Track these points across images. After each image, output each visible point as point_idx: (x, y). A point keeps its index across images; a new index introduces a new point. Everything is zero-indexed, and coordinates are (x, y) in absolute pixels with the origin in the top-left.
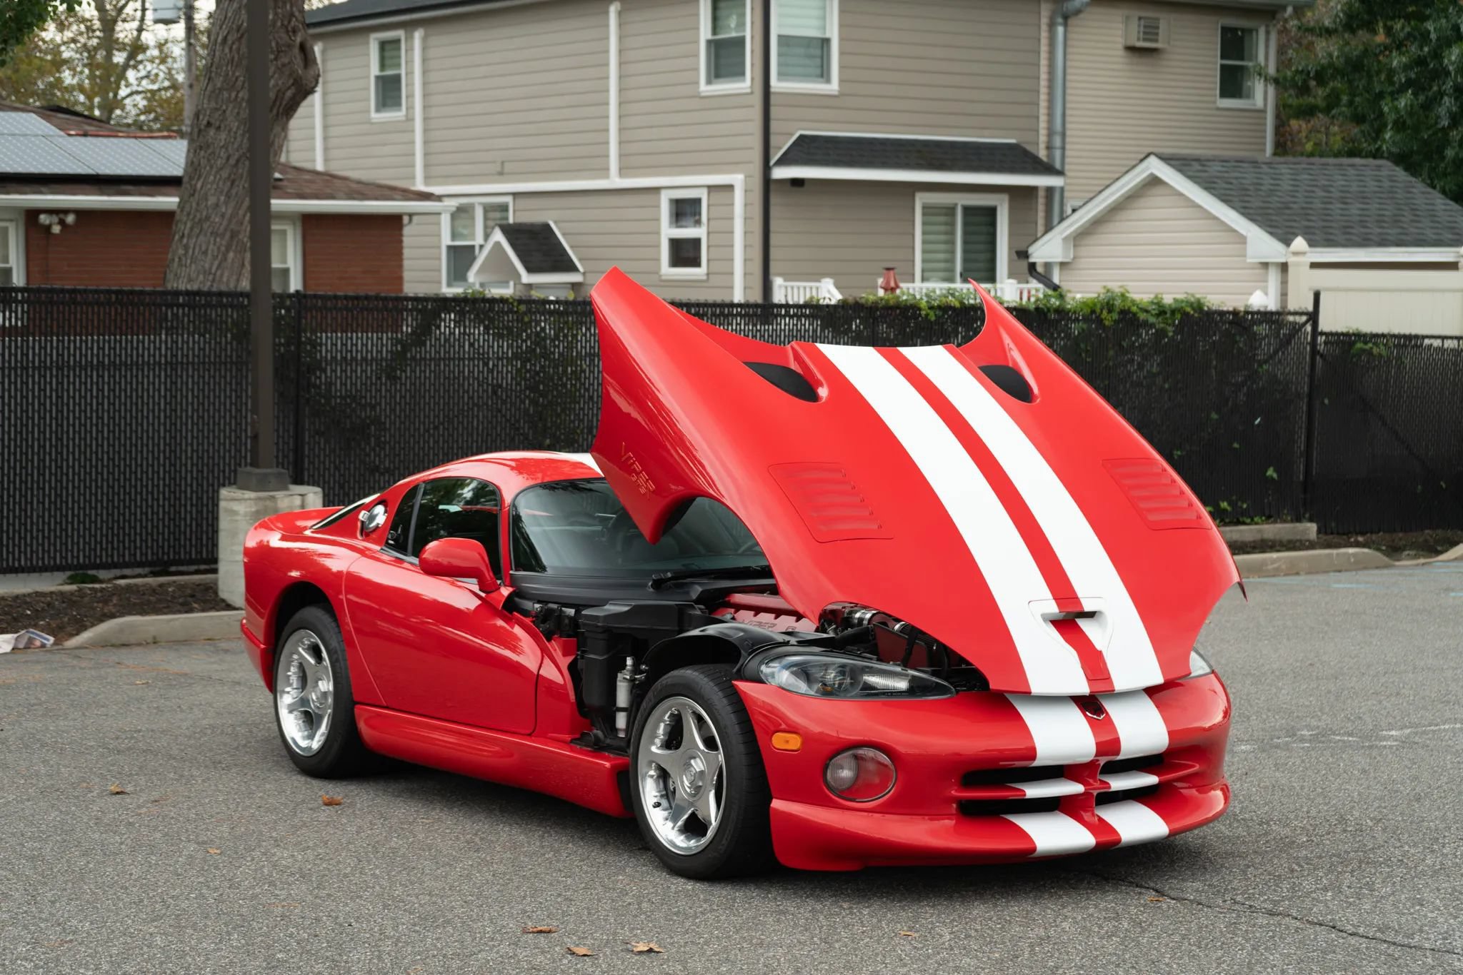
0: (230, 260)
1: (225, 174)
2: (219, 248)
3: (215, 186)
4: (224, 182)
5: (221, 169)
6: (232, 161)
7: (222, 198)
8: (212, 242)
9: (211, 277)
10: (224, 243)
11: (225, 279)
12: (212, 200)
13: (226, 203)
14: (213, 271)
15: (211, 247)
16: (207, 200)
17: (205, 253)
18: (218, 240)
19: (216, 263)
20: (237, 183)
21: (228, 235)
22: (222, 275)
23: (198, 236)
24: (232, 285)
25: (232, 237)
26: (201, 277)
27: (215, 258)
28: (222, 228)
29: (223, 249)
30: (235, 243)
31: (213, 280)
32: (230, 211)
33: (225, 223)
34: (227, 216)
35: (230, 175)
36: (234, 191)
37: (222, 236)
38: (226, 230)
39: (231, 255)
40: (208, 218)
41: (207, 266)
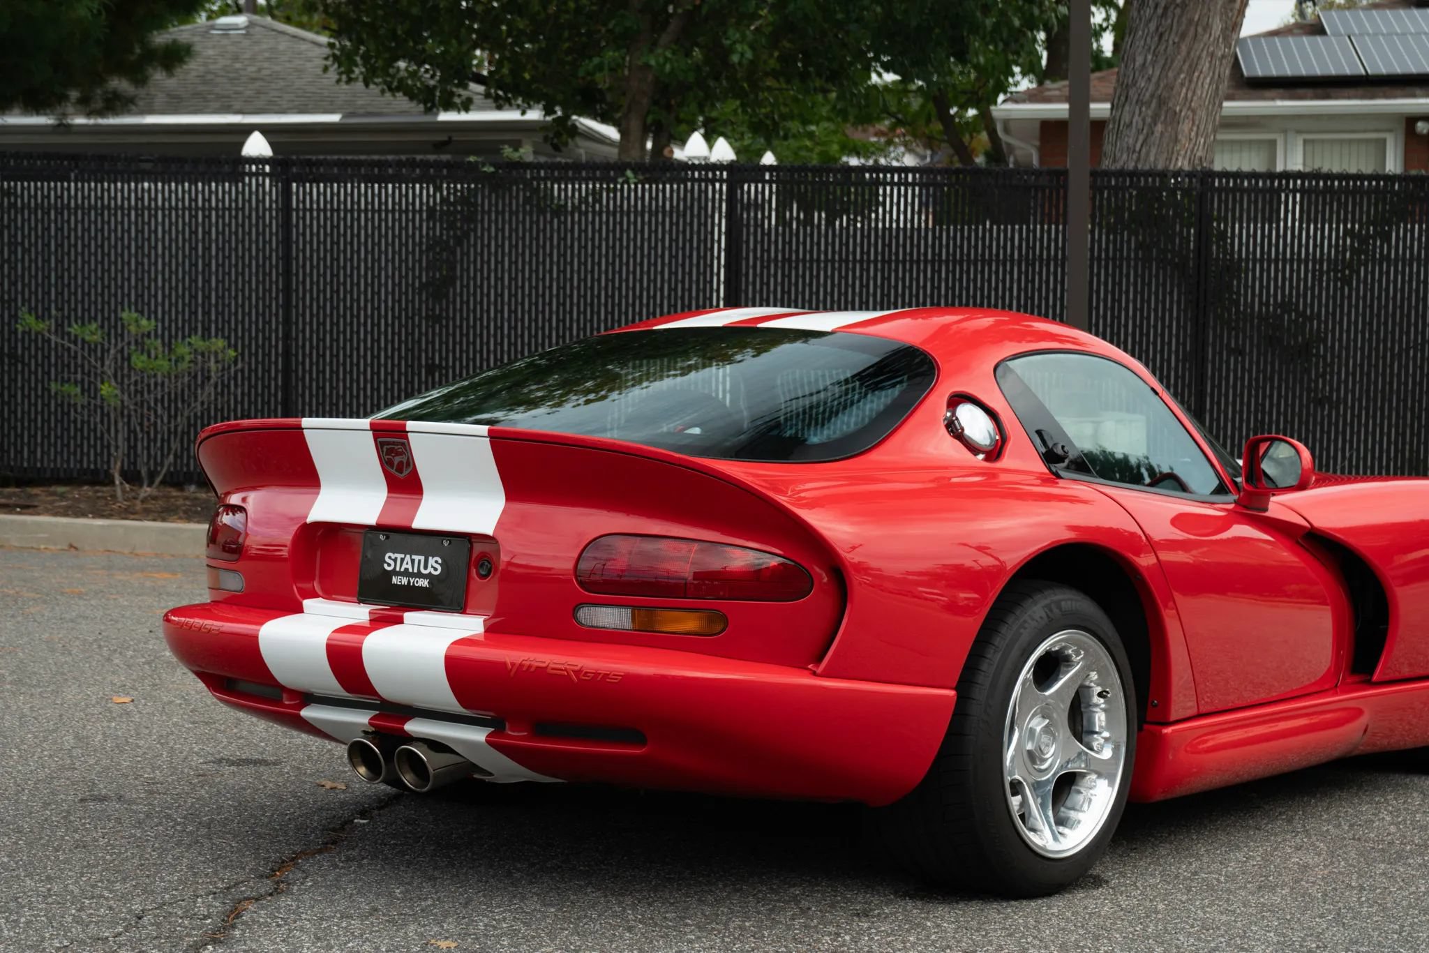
0: (1157, 134)
1: (1152, 26)
2: (1144, 120)
3: (1142, 43)
4: (1152, 38)
5: (1150, 20)
6: (1160, 11)
7: (1149, 57)
8: (1137, 112)
9: (1135, 156)
10: (1150, 112)
11: (1152, 159)
12: (1139, 60)
13: (1154, 63)
14: (1137, 149)
15: (1136, 117)
16: (1134, 61)
17: (1129, 125)
18: (1144, 109)
19: (1141, 138)
20: (1166, 37)
21: (1154, 102)
22: (1148, 154)
23: (1124, 106)
24: (1160, 166)
25: (1160, 105)
26: (1125, 156)
27: (1140, 131)
28: (1148, 95)
29: (1149, 120)
30: (1163, 113)
31: (1138, 159)
32: (1157, 73)
33: (1151, 88)
34: (1154, 80)
35: (1157, 29)
36: (1162, 48)
37: (1149, 104)
38: (1152, 96)
39: (1159, 128)
40: (1134, 83)
41: (1131, 141)
